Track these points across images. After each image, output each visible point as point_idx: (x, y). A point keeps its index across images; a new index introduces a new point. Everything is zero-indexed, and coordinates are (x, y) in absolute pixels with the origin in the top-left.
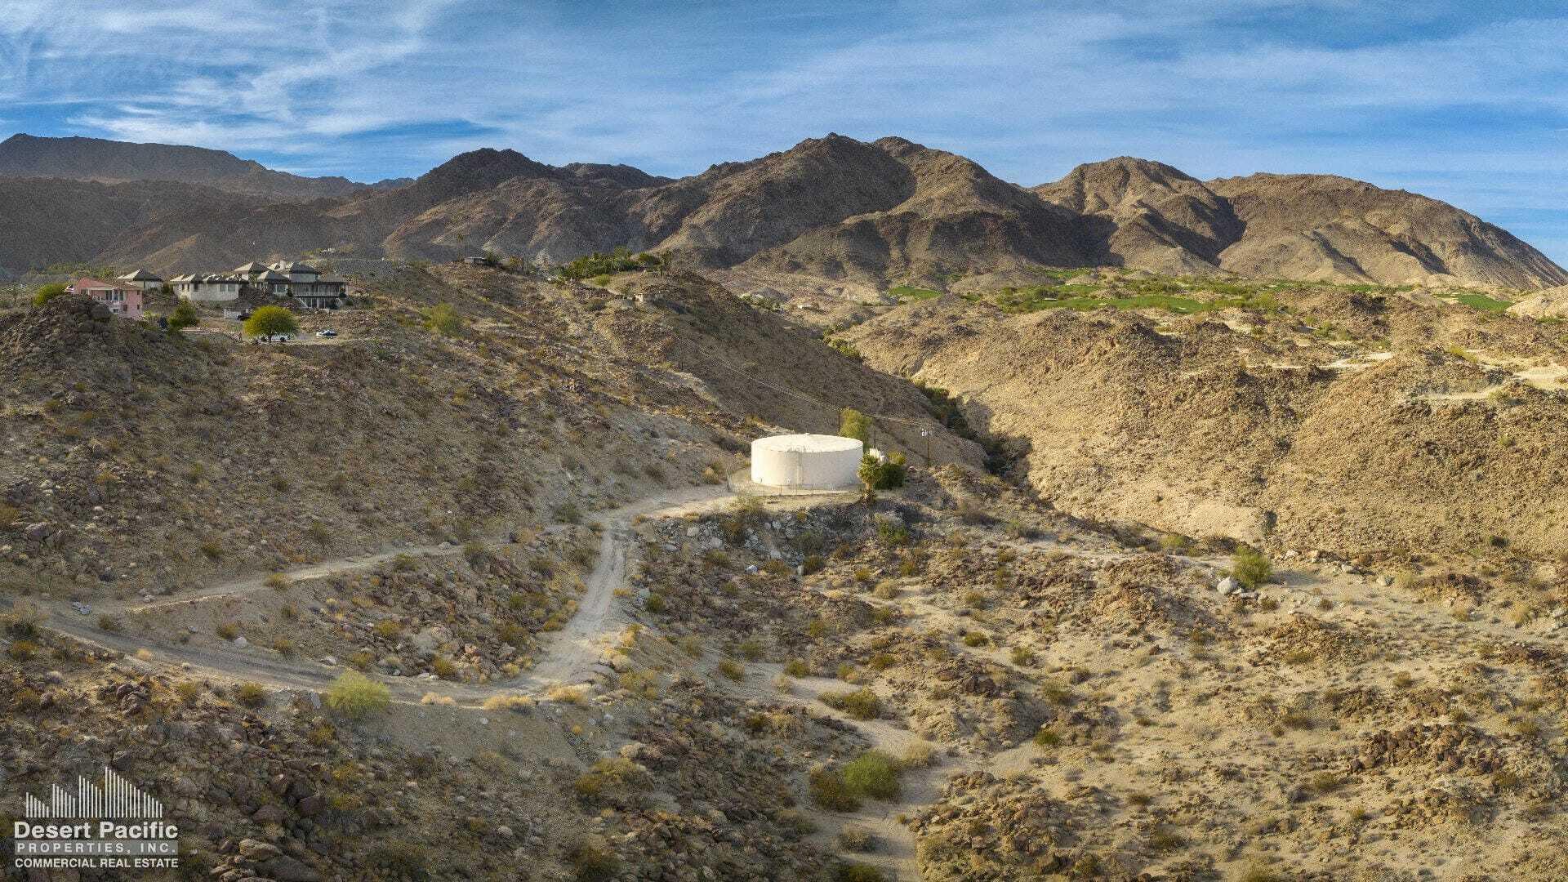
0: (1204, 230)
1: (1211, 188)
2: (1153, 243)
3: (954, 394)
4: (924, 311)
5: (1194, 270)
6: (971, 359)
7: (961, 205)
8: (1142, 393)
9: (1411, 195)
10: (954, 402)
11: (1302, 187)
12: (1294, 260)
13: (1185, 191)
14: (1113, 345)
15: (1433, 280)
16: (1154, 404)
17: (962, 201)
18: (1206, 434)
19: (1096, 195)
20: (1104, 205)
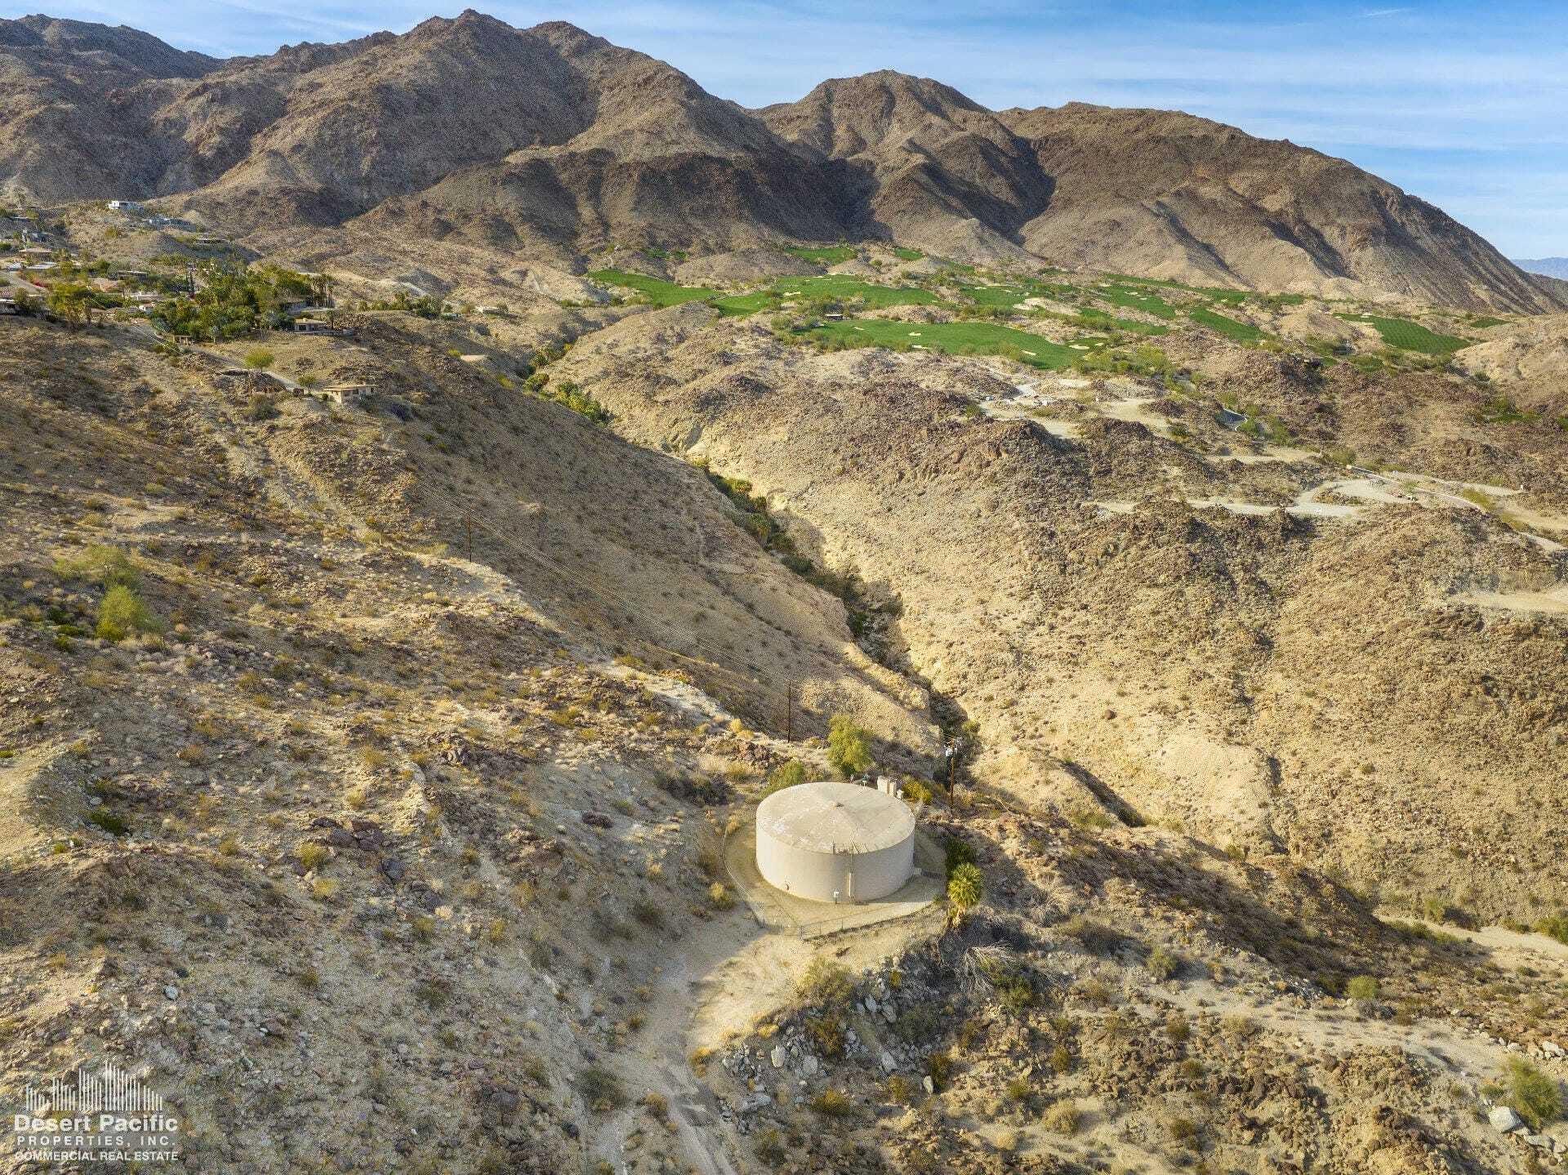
0: (1000, 189)
1: (1006, 123)
2: (935, 209)
3: (759, 491)
4: (669, 332)
5: (995, 255)
6: (775, 438)
7: (673, 142)
8: (1052, 535)
9: (1297, 148)
10: (763, 503)
11: (1137, 130)
12: (1131, 243)
13: (971, 128)
14: (999, 454)
15: (1330, 287)
16: (1072, 555)
18: (1155, 613)
19: (850, 128)
20: (859, 143)
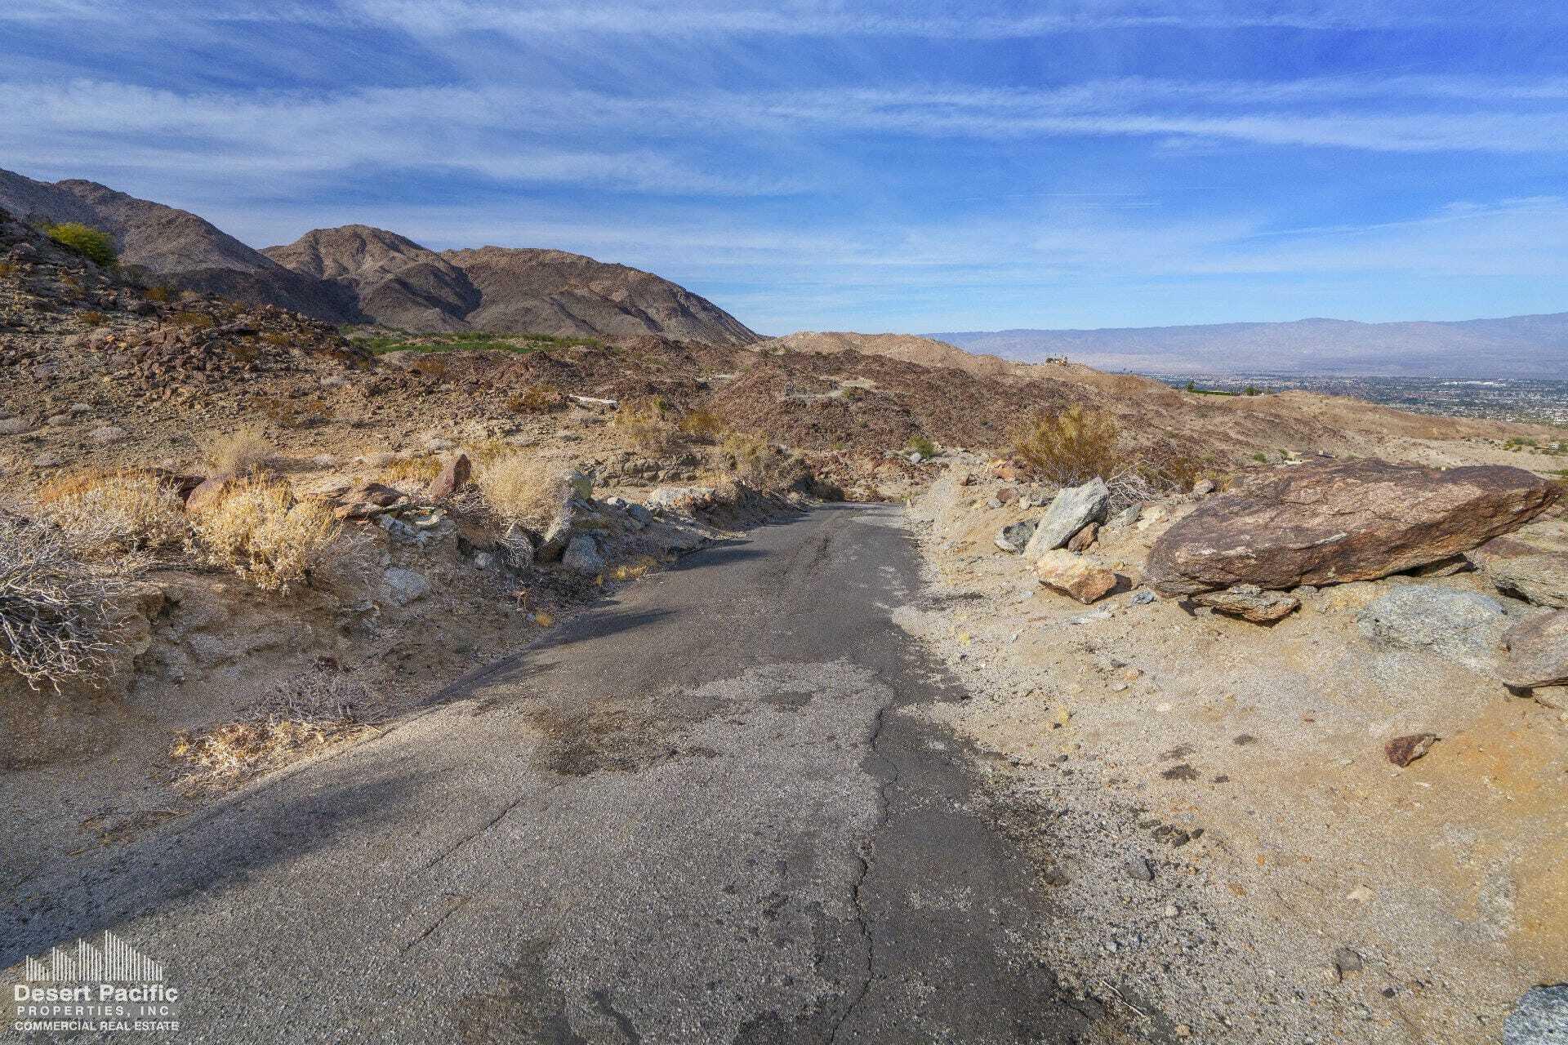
0: (448, 295)
1: (446, 259)
5: (453, 328)
9: (625, 268)
11: (530, 261)
12: (539, 320)
13: (422, 260)
14: (528, 370)
19: (335, 261)
20: (344, 269)
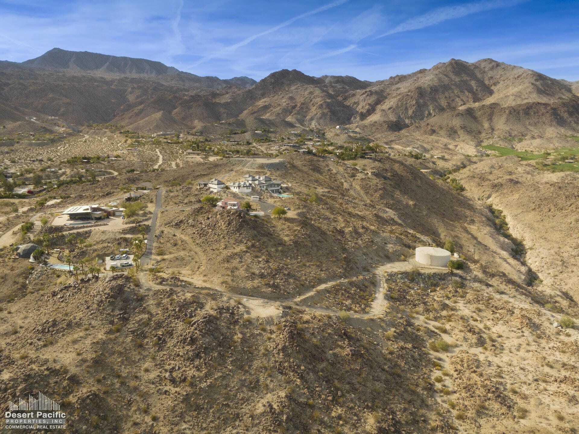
3: (504, 213)
6: (514, 197)
7: (525, 99)
17: (526, 96)
